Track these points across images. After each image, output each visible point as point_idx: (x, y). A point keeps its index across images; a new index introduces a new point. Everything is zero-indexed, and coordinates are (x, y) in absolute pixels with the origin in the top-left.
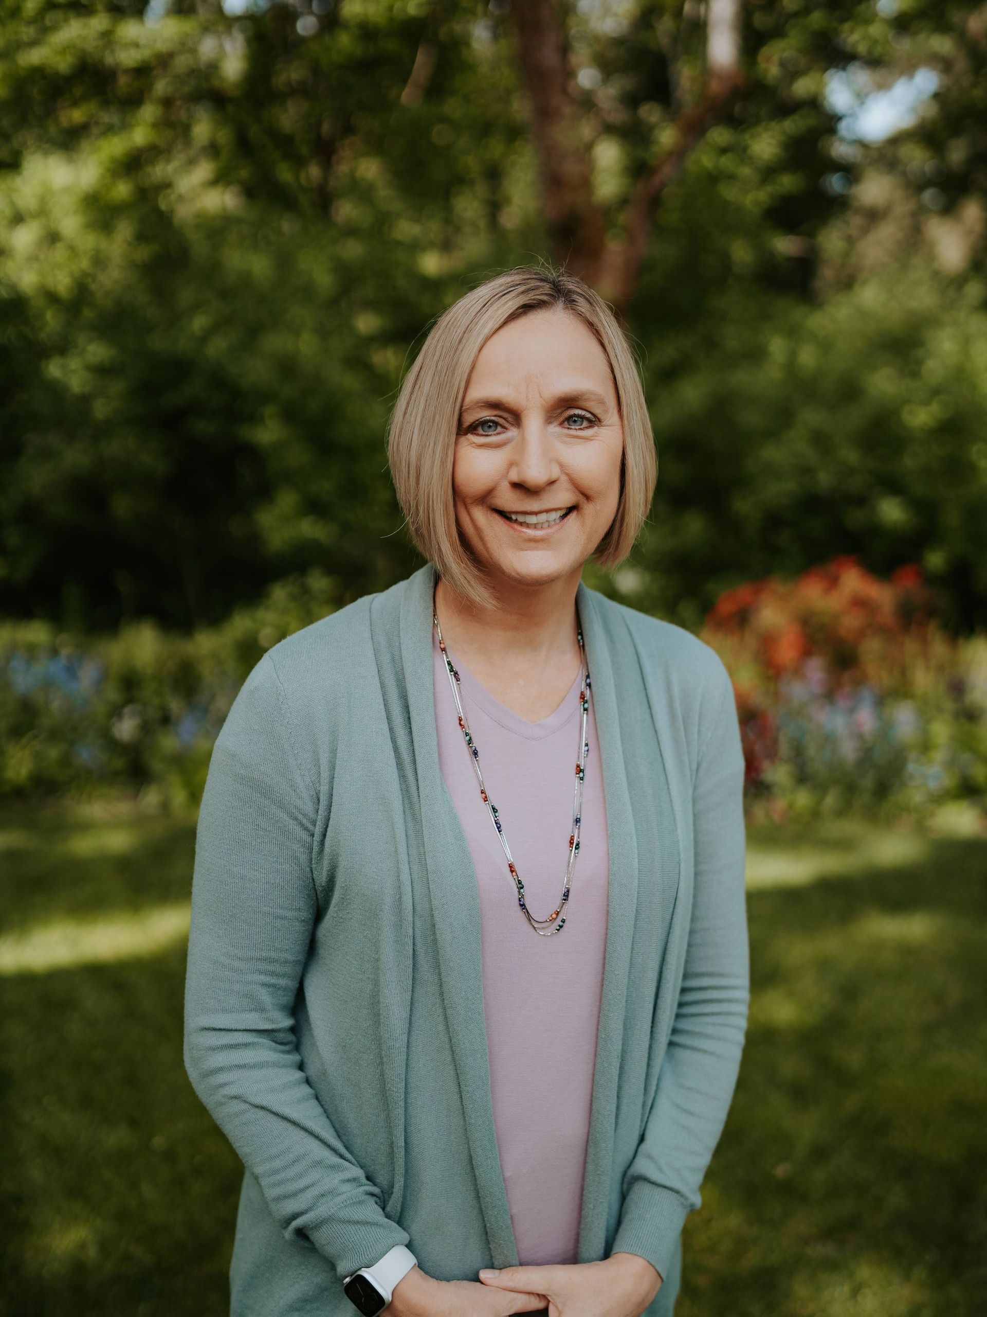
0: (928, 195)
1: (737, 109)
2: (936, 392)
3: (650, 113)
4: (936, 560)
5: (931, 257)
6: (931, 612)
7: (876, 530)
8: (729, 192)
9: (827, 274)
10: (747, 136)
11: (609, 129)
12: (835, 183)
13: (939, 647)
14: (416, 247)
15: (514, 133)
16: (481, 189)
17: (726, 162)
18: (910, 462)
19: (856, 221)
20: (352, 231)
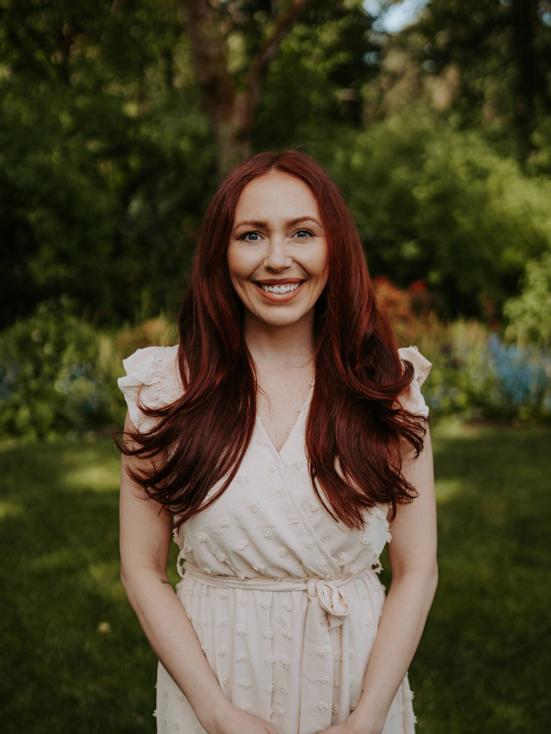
0: (427, 65)
1: (312, 15)
2: (433, 178)
3: (259, 17)
4: (434, 277)
5: (430, 101)
6: (432, 306)
7: (400, 260)
8: (309, 64)
9: (368, 111)
10: (318, 31)
11: (235, 28)
12: (370, 58)
13: (436, 327)
14: (122, 99)
15: (179, 30)
16: (161, 63)
17: (306, 45)
18: (417, 221)
19: (384, 80)
20: (81, 91)
